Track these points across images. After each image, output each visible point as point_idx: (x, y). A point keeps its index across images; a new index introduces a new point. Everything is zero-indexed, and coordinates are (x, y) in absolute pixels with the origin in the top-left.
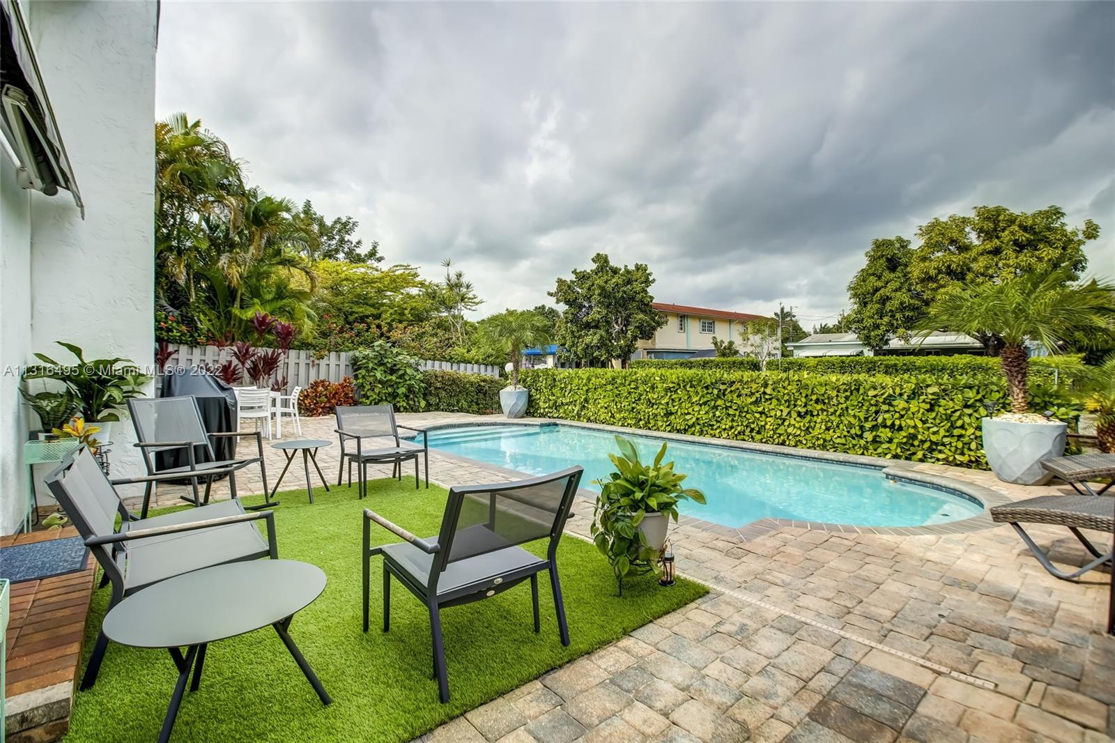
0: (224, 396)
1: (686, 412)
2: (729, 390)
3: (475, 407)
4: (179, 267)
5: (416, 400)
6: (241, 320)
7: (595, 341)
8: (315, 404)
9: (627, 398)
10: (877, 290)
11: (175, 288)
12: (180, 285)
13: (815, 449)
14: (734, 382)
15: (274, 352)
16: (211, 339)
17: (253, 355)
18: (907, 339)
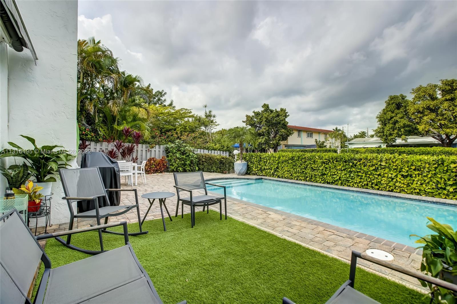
0: (113, 166)
1: (333, 174)
2: (359, 163)
3: (219, 170)
4: (91, 106)
5: (194, 167)
6: (118, 130)
7: (263, 141)
8: (150, 168)
9: (300, 167)
10: (392, 118)
11: (89, 116)
12: (91, 115)
13: (413, 194)
14: (361, 159)
15: (132, 145)
16: (105, 139)
17: (123, 147)
18: (405, 140)
